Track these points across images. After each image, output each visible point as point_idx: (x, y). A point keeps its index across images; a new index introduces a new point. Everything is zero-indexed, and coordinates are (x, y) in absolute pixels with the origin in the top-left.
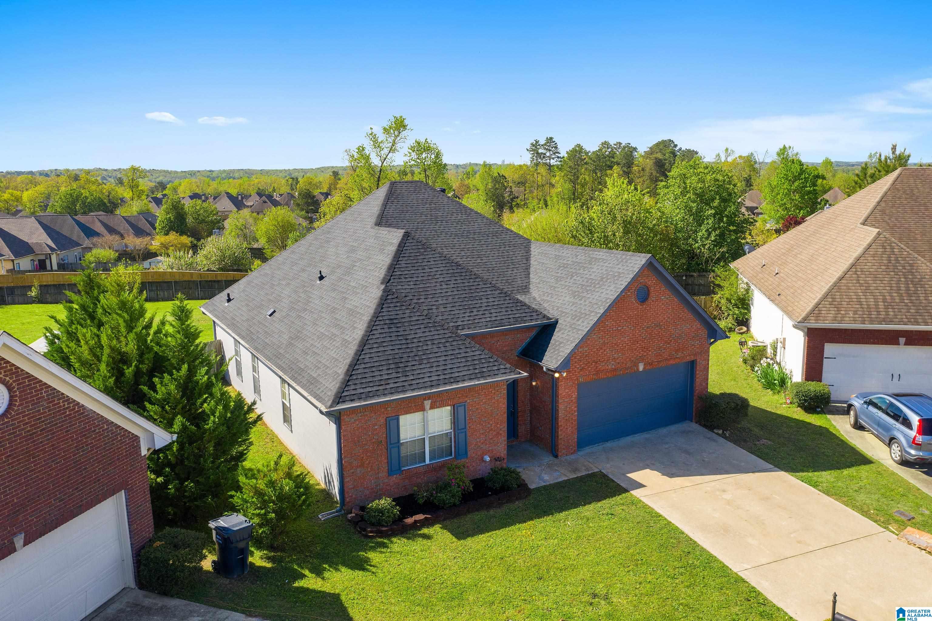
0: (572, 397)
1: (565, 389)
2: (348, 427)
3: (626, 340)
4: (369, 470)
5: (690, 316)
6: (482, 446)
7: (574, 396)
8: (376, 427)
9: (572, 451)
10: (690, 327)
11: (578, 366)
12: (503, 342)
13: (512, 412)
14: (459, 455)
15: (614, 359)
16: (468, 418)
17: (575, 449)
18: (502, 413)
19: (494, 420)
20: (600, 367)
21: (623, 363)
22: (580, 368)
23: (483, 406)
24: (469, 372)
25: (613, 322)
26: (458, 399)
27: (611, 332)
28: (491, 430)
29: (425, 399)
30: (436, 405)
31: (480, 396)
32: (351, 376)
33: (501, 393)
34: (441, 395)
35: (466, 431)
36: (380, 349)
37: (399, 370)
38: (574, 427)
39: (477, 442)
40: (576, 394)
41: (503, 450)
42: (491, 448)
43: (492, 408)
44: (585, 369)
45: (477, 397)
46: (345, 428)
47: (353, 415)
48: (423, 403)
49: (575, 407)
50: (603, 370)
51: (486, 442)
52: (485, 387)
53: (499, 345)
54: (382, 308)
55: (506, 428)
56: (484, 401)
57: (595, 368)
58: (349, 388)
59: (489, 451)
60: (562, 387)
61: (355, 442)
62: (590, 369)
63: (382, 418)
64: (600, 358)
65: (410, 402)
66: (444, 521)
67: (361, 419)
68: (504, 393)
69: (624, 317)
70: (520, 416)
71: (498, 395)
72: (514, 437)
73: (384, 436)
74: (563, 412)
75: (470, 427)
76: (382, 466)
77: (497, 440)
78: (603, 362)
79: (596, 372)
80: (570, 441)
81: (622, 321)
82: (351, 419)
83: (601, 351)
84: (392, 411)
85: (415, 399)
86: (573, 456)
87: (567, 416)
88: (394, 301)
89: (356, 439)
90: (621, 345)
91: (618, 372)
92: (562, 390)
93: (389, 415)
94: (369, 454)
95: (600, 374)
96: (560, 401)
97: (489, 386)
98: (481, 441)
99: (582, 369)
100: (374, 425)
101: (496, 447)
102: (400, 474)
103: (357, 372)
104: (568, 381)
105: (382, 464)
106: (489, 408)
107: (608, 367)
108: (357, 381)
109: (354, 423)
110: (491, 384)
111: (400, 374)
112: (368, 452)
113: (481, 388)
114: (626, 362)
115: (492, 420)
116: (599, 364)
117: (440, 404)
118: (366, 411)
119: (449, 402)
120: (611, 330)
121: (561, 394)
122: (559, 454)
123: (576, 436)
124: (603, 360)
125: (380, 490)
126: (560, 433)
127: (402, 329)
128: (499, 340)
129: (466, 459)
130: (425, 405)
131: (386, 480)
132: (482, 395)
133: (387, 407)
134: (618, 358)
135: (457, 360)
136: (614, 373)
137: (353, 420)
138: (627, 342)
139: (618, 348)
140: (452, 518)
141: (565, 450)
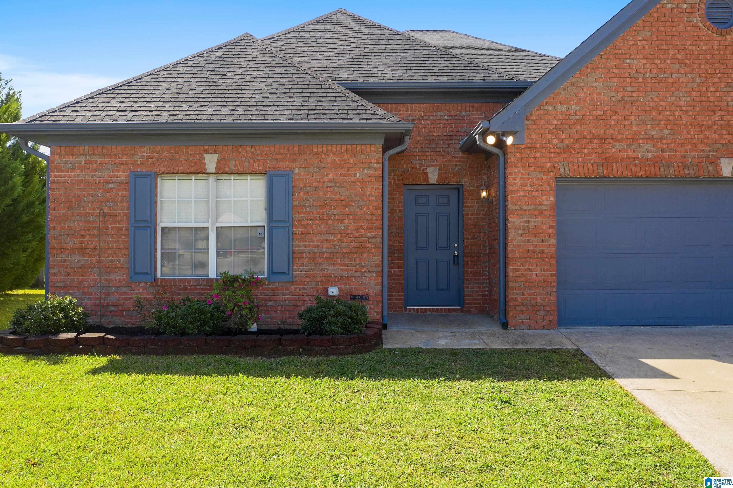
0: (541, 203)
1: (524, 184)
2: (60, 176)
3: (682, 103)
4: (94, 261)
6: (325, 265)
7: (546, 203)
8: (111, 186)
9: (545, 323)
11: (555, 141)
12: (432, 122)
13: (456, 258)
14: (273, 273)
15: (650, 139)
16: (296, 204)
17: (552, 318)
18: (371, 208)
19: (354, 218)
20: (614, 150)
21: (676, 151)
22: (560, 146)
23: (329, 185)
24: (297, 112)
25: (644, 61)
26: (275, 162)
27: (641, 80)
28: (347, 236)
29: (206, 152)
30: (229, 167)
31: (323, 165)
32: (87, 99)
33: (369, 168)
34: (240, 150)
35: (291, 228)
36: (169, 80)
37: (173, 100)
38: (548, 270)
39: (314, 255)
40: (552, 198)
41: (373, 283)
42: (345, 274)
43: (348, 193)
44: (574, 149)
45: (315, 165)
46: (55, 176)
47: (71, 157)
48: (202, 157)
49: (551, 227)
50: (622, 160)
51: (335, 259)
52: (334, 149)
53: (424, 126)
54: (220, 48)
55: (379, 239)
56: (331, 175)
57: (600, 151)
58: (69, 109)
59: (341, 278)
60: (515, 179)
61: (71, 205)
62: (586, 151)
63: (123, 171)
64: (612, 132)
65: (177, 152)
66: (139, 354)
67: (85, 167)
68: (376, 169)
69: (675, 54)
70: (468, 263)
71: (363, 169)
72: (459, 305)
73: (125, 204)
74: (520, 232)
75: (299, 222)
76: (119, 261)
77: (360, 260)
78: (620, 141)
79: (602, 159)
80: (538, 298)
81: (669, 61)
82: (66, 162)
83: (614, 117)
84: (142, 162)
85: (187, 147)
86: (544, 331)
87: (529, 241)
88: (246, 44)
89: (74, 200)
90: (668, 113)
91: (662, 169)
92: (516, 184)
93: (135, 170)
94: (95, 232)
95: (615, 167)
96: (511, 207)
97: (344, 148)
98: (323, 256)
99: (567, 149)
100: (108, 182)
101: (358, 274)
102: (152, 283)
103: (102, 96)
104: (532, 169)
105: (118, 256)
106: (343, 192)
107: (634, 155)
108: (89, 104)
109: (72, 171)
110: (349, 147)
111: (170, 104)
112: (94, 228)
113: (325, 149)
114: (683, 150)
115: (348, 218)
116: (609, 143)
117: (236, 165)
118: (94, 154)
119: (256, 166)
120: (640, 75)
121: (512, 193)
122: (512, 322)
123: (554, 290)
124: (620, 136)
125: (113, 305)
126: (511, 275)
127: (229, 66)
128: (423, 117)
129: (289, 284)
130: (207, 161)
131: (125, 289)
132: (327, 163)
133: (132, 152)
134: (661, 139)
135: (288, 99)
136: (652, 169)
137: (70, 165)
138: (684, 108)
139: (660, 117)
140: (159, 354)
141: (526, 315)
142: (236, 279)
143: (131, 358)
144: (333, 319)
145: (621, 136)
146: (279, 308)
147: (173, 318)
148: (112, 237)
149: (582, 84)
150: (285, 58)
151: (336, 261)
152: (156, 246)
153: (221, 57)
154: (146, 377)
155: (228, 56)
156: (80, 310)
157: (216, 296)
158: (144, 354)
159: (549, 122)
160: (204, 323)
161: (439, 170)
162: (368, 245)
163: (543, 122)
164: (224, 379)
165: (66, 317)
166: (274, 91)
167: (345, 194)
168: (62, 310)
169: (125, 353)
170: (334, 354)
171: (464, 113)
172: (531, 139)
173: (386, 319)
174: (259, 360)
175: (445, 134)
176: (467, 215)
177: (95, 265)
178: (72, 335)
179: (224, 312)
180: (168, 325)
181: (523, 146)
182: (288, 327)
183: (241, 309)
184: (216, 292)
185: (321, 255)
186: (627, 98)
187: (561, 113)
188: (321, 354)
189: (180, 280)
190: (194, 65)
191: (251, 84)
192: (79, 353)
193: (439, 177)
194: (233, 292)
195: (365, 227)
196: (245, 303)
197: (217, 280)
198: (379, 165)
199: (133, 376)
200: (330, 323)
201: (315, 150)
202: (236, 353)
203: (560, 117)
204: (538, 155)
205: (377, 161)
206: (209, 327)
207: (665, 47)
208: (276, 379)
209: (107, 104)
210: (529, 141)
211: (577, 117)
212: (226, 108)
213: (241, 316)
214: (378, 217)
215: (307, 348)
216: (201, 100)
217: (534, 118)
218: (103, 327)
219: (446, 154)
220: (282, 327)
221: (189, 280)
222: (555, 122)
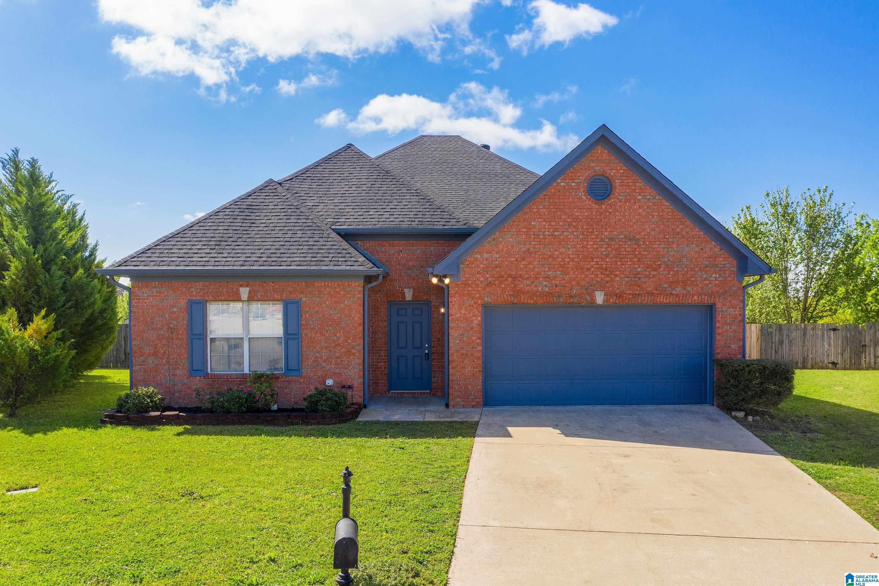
0: (472, 322)
1: (460, 309)
2: (139, 303)
3: (570, 253)
4: (164, 361)
5: (697, 231)
6: (324, 365)
7: (476, 322)
9: (474, 404)
10: (697, 249)
11: (482, 279)
12: (408, 255)
13: (427, 355)
14: (288, 370)
15: (547, 278)
16: (303, 322)
17: (479, 400)
18: (355, 325)
19: (343, 332)
20: (522, 285)
21: (565, 286)
22: (485, 282)
23: (326, 309)
24: (304, 259)
25: (544, 223)
26: (289, 293)
27: (541, 236)
28: (339, 345)
29: (241, 286)
30: (257, 296)
31: (322, 296)
32: (155, 246)
33: (354, 297)
34: (265, 285)
35: (300, 339)
36: (213, 228)
37: (217, 247)
38: (476, 368)
39: (317, 357)
40: (479, 319)
41: (357, 377)
42: (338, 371)
43: (339, 315)
44: (495, 285)
45: (317, 295)
46: (135, 303)
47: (146, 289)
48: (238, 289)
49: (479, 338)
50: (528, 292)
51: (330, 360)
52: (330, 284)
53: (402, 258)
54: (250, 196)
55: (361, 347)
56: (327, 303)
57: (512, 286)
58: (144, 255)
59: (335, 373)
60: (454, 305)
61: (147, 323)
62: (503, 286)
63: (183, 299)
64: (521, 273)
65: (221, 286)
66: (201, 425)
67: (156, 296)
68: (359, 298)
69: (566, 219)
70: (434, 359)
71: (350, 298)
72: (429, 390)
73: (185, 322)
74: (457, 342)
75: (306, 335)
76: (181, 362)
77: (348, 361)
78: (527, 279)
79: (514, 292)
80: (470, 387)
81: (561, 223)
82: (143, 293)
83: (522, 263)
84: (197, 293)
85: (228, 282)
86: (472, 409)
87: (463, 348)
88: (270, 191)
89: (149, 319)
90: (560, 260)
91: (555, 299)
92: (455, 308)
93: (192, 298)
94: (164, 342)
95: (522, 297)
96: (451, 325)
97: (336, 284)
98: (322, 358)
99: (490, 284)
100: (172, 306)
101: (346, 371)
102: (204, 377)
103: (166, 243)
104: (465, 298)
105: (181, 359)
106: (336, 314)
107: (536, 289)
108: (158, 251)
109: (147, 299)
110: (340, 282)
111: (214, 251)
112: (163, 339)
113: (323, 284)
114: (570, 286)
115: (340, 332)
116: (519, 280)
117: (262, 296)
118: (162, 287)
119: (276, 296)
120: (540, 233)
121: (452, 315)
122: (451, 403)
123: (481, 381)
124: (526, 276)
125: (178, 392)
126: (451, 371)
127: (256, 214)
128: (401, 251)
129: (299, 378)
130: (242, 293)
131: (186, 381)
132: (325, 294)
133: (189, 286)
134: (555, 278)
135: (298, 247)
136: (548, 299)
137: (146, 295)
138: (571, 256)
139: (554, 262)
140: (214, 425)
141: (461, 399)
142: (261, 376)
143: (198, 428)
144: (324, 402)
145: (528, 275)
146: (293, 394)
147: (221, 402)
148: (177, 345)
149: (501, 239)
150: (298, 207)
151: (331, 362)
152: (207, 351)
153: (250, 205)
154: (210, 437)
155: (256, 204)
156: (160, 396)
157: (250, 387)
158: (205, 424)
159: (478, 266)
160: (242, 405)
161: (413, 290)
162: (354, 351)
163: (474, 266)
164: (254, 438)
165: (152, 402)
166: (288, 239)
167: (337, 315)
168: (149, 397)
169: (192, 424)
170: (322, 424)
171: (432, 248)
172: (465, 277)
173: (366, 401)
174: (276, 428)
175: (418, 263)
176: (434, 324)
177: (165, 364)
178: (158, 413)
179: (254, 397)
180: (219, 406)
181: (460, 283)
182: (298, 407)
183: (265, 395)
184: (249, 384)
185: (321, 358)
186: (532, 250)
187: (487, 259)
188: (314, 424)
189: (224, 375)
190: (231, 213)
191: (273, 232)
192: (164, 424)
193: (413, 296)
194: (260, 384)
195: (351, 338)
196: (268, 392)
197: (250, 374)
198: (361, 296)
199: (202, 437)
200: (322, 405)
201: (316, 285)
202: (262, 424)
203: (485, 262)
204: (470, 289)
205: (359, 293)
206: (245, 408)
207: (559, 213)
208: (282, 438)
209: (170, 251)
210: (463, 279)
211: (497, 262)
212: (254, 255)
213: (266, 399)
214: (360, 331)
215: (307, 421)
216: (236, 247)
217: (467, 263)
218: (172, 407)
219: (419, 278)
220: (295, 407)
221: (231, 375)
222: (482, 266)
